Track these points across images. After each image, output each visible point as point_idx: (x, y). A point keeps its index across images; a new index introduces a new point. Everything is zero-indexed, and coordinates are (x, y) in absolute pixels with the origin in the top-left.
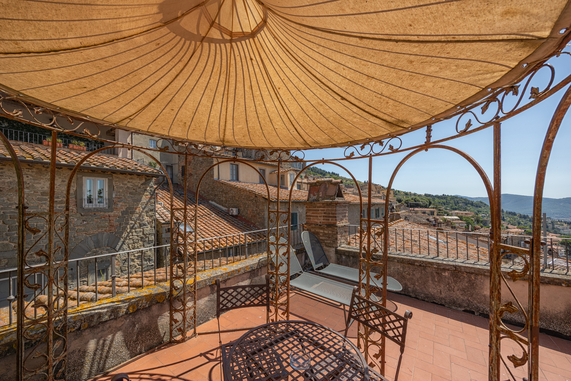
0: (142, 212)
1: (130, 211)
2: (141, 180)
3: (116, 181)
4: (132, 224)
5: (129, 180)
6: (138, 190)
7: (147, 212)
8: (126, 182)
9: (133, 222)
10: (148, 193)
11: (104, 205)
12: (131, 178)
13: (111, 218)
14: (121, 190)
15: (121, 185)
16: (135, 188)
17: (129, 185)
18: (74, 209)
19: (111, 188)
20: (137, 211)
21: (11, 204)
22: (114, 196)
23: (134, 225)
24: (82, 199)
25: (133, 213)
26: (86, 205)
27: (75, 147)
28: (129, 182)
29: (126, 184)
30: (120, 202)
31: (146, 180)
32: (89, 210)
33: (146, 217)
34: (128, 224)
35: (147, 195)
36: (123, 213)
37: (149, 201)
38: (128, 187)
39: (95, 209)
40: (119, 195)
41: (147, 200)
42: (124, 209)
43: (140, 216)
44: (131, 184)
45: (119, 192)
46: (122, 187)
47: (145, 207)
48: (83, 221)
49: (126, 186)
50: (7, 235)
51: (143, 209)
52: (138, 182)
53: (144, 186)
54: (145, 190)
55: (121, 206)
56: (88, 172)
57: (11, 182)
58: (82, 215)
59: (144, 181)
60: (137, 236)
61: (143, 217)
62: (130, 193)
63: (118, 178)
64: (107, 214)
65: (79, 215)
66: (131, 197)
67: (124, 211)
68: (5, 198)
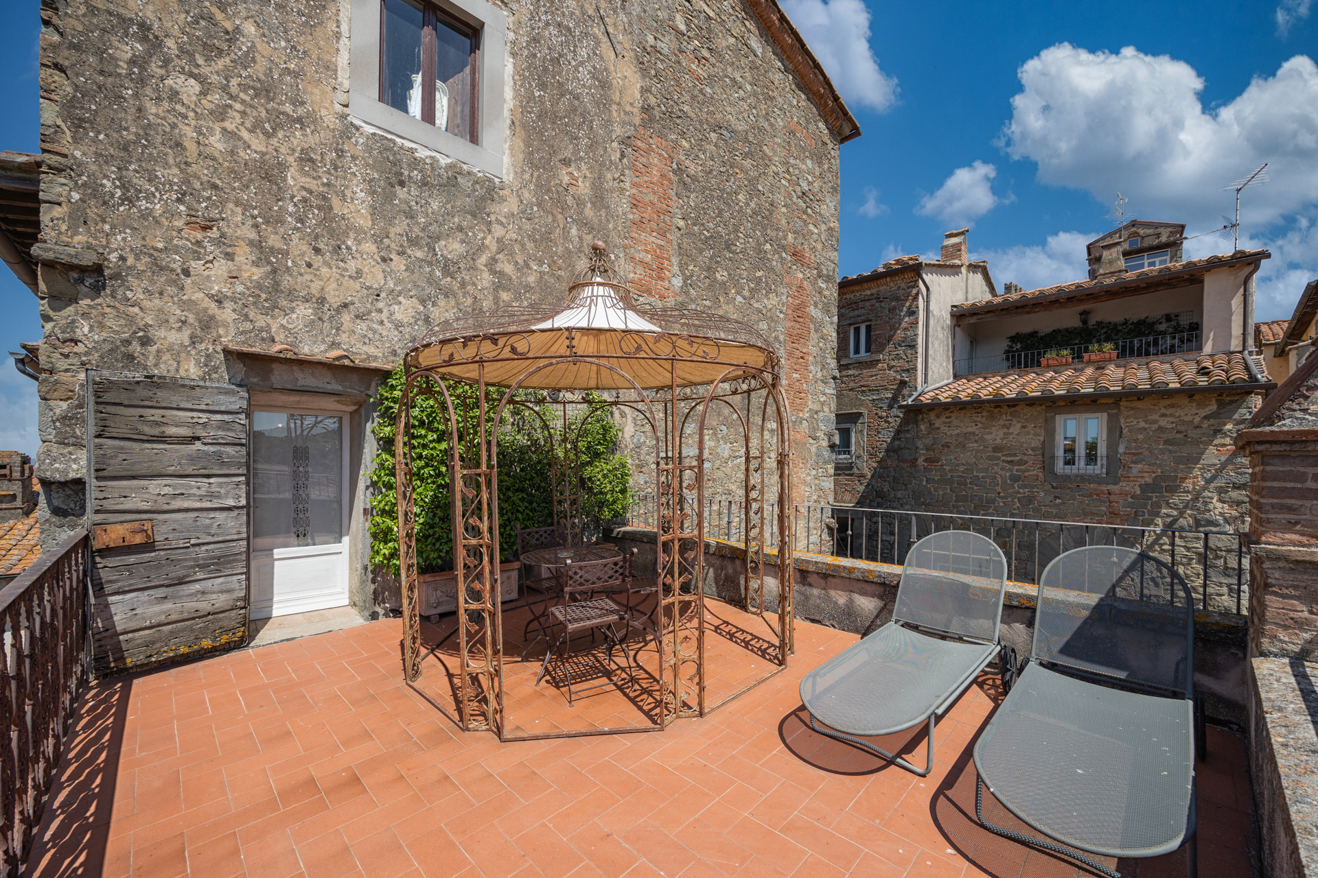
0: (1204, 489)
1: (1165, 485)
2: (1201, 405)
3: (1128, 417)
4: (1168, 516)
5: (1163, 411)
6: (1193, 434)
7: (1221, 491)
8: (1155, 417)
9: (1175, 513)
10: (1228, 440)
11: (1098, 469)
12: (1172, 406)
13: (1112, 498)
14: (1141, 437)
15: (1142, 424)
16: (1182, 428)
17: (1163, 422)
18: (1040, 474)
19: (1114, 431)
20: (1189, 485)
21: (958, 465)
22: (1121, 449)
23: (1175, 521)
24: (1053, 457)
25: (1173, 490)
26: (1060, 467)
27: (1093, 357)
28: (1163, 415)
29: (1155, 422)
30: (1136, 463)
31: (1221, 404)
32: (1067, 478)
33: (1219, 505)
34: (1157, 515)
35: (1225, 445)
36: (1144, 488)
37: (1229, 461)
38: (1161, 429)
39: (1077, 476)
40: (1136, 448)
41: (1223, 459)
42: (1149, 480)
43: (1196, 499)
44: (1171, 419)
45: (1136, 441)
46: (1145, 429)
47: (1214, 478)
48: (1056, 497)
49: (1155, 426)
50: (953, 506)
51: (1208, 481)
52: (1192, 413)
53: (1212, 421)
54: (1218, 431)
55: (1142, 475)
56: (1066, 405)
57: (958, 435)
58: (1053, 487)
59: (1214, 407)
60: (1188, 549)
61: (1205, 503)
62: (1167, 442)
63: (1132, 409)
64: (1104, 488)
65: (1048, 487)
66: (1170, 452)
67: (1147, 485)
68: (952, 457)
